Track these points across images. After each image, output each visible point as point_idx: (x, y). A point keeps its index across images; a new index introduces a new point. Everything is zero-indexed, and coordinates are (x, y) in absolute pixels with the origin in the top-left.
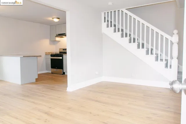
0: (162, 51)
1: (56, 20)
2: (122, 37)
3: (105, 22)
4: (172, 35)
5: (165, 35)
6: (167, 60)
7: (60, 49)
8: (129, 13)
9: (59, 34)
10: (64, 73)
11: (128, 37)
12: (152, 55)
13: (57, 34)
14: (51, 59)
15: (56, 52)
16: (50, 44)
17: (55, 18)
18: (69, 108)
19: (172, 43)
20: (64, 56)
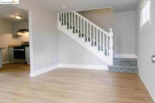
0: (102, 43)
1: (19, 18)
2: (73, 33)
3: (60, 21)
4: (108, 31)
5: (105, 32)
6: (106, 50)
7: (22, 42)
8: (79, 15)
9: (21, 30)
10: (26, 63)
11: (78, 33)
12: (96, 47)
13: (19, 30)
14: (14, 51)
15: (18, 45)
16: (13, 38)
17: (18, 16)
18: (33, 89)
19: (109, 38)
20: (26, 48)
